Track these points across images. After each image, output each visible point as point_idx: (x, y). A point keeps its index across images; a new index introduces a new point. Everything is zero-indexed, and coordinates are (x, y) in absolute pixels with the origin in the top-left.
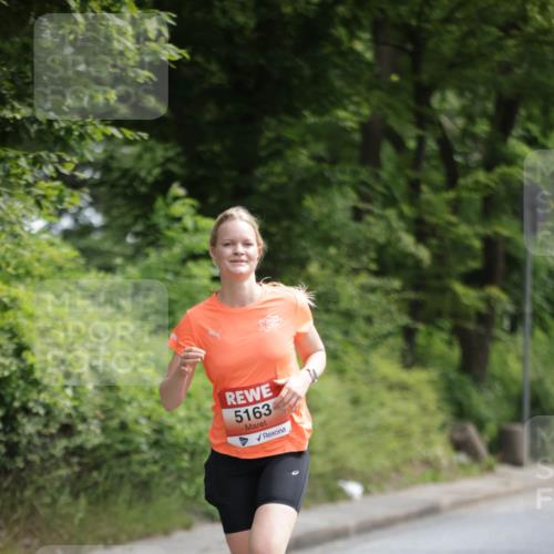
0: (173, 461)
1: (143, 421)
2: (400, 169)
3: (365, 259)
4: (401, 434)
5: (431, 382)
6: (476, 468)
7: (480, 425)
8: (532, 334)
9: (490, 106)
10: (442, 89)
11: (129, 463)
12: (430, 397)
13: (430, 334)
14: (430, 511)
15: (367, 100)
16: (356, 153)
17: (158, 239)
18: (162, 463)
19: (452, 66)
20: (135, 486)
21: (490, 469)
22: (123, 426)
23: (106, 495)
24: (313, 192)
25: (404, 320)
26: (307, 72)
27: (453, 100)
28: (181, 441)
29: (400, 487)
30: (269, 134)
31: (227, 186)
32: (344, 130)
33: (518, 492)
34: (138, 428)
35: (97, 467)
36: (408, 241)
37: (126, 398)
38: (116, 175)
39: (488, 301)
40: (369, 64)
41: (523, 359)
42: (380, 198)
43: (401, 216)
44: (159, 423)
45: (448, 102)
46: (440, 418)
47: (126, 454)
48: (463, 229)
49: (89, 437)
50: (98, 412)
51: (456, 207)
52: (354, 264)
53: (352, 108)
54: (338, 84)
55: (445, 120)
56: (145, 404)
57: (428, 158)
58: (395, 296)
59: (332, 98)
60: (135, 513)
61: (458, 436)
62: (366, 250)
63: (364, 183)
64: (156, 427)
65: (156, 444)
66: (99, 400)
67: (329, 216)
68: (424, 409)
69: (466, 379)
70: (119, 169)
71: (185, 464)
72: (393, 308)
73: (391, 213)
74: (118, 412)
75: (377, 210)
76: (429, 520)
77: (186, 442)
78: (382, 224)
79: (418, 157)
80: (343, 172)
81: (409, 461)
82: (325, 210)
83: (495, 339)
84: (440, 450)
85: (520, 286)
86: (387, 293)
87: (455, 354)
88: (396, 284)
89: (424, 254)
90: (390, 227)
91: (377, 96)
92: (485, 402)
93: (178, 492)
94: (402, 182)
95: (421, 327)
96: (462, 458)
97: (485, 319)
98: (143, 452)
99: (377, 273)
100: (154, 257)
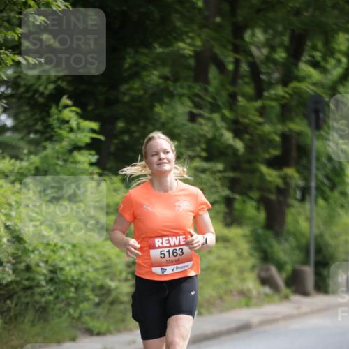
0: (63, 292)
1: (42, 265)
2: (222, 85)
3: (198, 149)
4: (224, 272)
5: (245, 236)
6: (276, 297)
7: (280, 267)
8: (316, 202)
9: (286, 39)
10: (253, 27)
11: (33, 294)
12: (245, 246)
13: (244, 202)
14: (245, 327)
15: (199, 35)
16: (192, 74)
17: (52, 136)
18: (55, 294)
19: (258, 11)
20: (37, 311)
21: (286, 298)
22: (28, 268)
23: (16, 317)
24: (161, 101)
25: (226, 192)
26: (156, 15)
27: (260, 36)
28: (69, 278)
29: (222, 311)
30: (128, 62)
31: (101, 98)
32: (183, 56)
33: (305, 314)
34: (39, 269)
35: (10, 297)
36: (228, 136)
37: (31, 249)
38: (22, 90)
39: (285, 178)
40: (200, 10)
41: (309, 220)
42: (209, 106)
43: (224, 118)
44: (54, 266)
45: (256, 37)
46: (251, 261)
47: (30, 288)
48: (267, 128)
49: (5, 276)
50: (10, 258)
51: (262, 112)
52: (190, 153)
53: (188, 41)
54: (178, 24)
55: (254, 50)
56: (43, 253)
57: (243, 77)
58: (219, 175)
59: (175, 35)
60: (36, 329)
61: (263, 274)
62: (199, 143)
63: (197, 95)
64: (51, 268)
65: (51, 281)
66: (11, 250)
67: (172, 119)
68: (239, 255)
69: (269, 234)
70: (25, 85)
71: (72, 295)
72: (218, 183)
73: (216, 116)
74: (24, 258)
75: (206, 115)
76: (244, 334)
77: (73, 279)
78: (210, 124)
79: (235, 76)
80: (182, 87)
81: (229, 292)
82: (170, 114)
83: (289, 206)
84: (252, 284)
85: (308, 168)
86: (214, 173)
87: (262, 216)
88: (220, 166)
89: (239, 145)
90: (215, 126)
91: (206, 33)
92: (283, 250)
93: (67, 314)
94: (224, 94)
95: (237, 197)
96: (267, 290)
97: (283, 192)
98: (43, 286)
99: (207, 159)
100: (50, 149)
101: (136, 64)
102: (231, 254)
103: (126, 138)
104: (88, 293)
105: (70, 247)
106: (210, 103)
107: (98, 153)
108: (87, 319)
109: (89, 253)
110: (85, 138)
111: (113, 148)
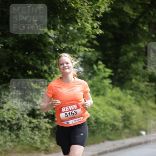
0: (100, 126)
3: (146, 78)
16: (144, 54)
18: (97, 127)
24: (134, 63)
26: (132, 34)
31: (113, 62)
38: (86, 59)
52: (143, 80)
54: (140, 37)
58: (154, 87)
59: (138, 41)
64: (96, 118)
65: (96, 122)
67: (137, 68)
71: (103, 127)
72: (153, 90)
77: (103, 122)
80: (141, 58)
88: (154, 84)
93: (101, 134)
99: (149, 82)
100: (95, 79)
101: (125, 50)
103: (121, 75)
104: (108, 126)
105: (102, 111)
107: (112, 79)
108: (108, 135)
109: (108, 113)
110: (107, 75)
111: (117, 78)
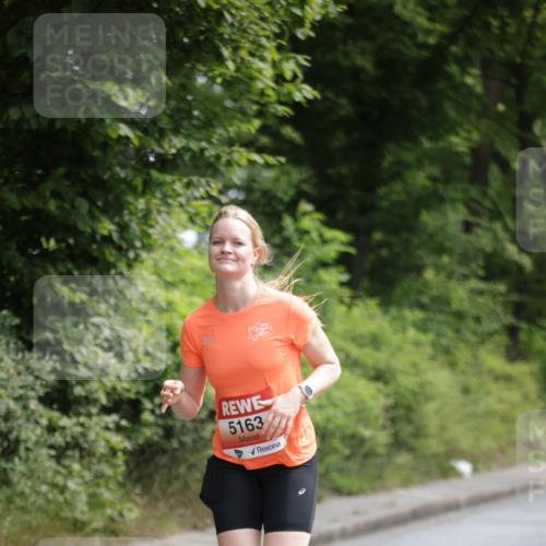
3: (474, 266)
4: (506, 419)
5: (532, 374)
10: (543, 117)
12: (532, 387)
13: (530, 332)
15: (477, 128)
16: (466, 174)
24: (428, 207)
25: (509, 319)
26: (424, 102)
29: (504, 466)
30: (388, 161)
31: (354, 204)
32: (457, 154)
36: (512, 251)
38: (257, 195)
40: (478, 96)
43: (506, 228)
52: (464, 270)
53: (463, 134)
54: (452, 113)
58: (501, 299)
59: (446, 126)
62: (475, 258)
63: (474, 200)
67: (442, 229)
68: (526, 398)
72: (499, 309)
73: (497, 226)
75: (484, 224)
78: (489, 236)
80: (455, 190)
82: (439, 223)
86: (494, 295)
88: (502, 288)
89: (526, 261)
90: (496, 238)
91: (485, 123)
95: (524, 326)
99: (485, 279)
101: (398, 163)
102: (515, 396)
103: (384, 252)
104: (336, 443)
106: (489, 210)
107: (349, 269)
108: (334, 475)
110: (331, 252)
111: (367, 265)
